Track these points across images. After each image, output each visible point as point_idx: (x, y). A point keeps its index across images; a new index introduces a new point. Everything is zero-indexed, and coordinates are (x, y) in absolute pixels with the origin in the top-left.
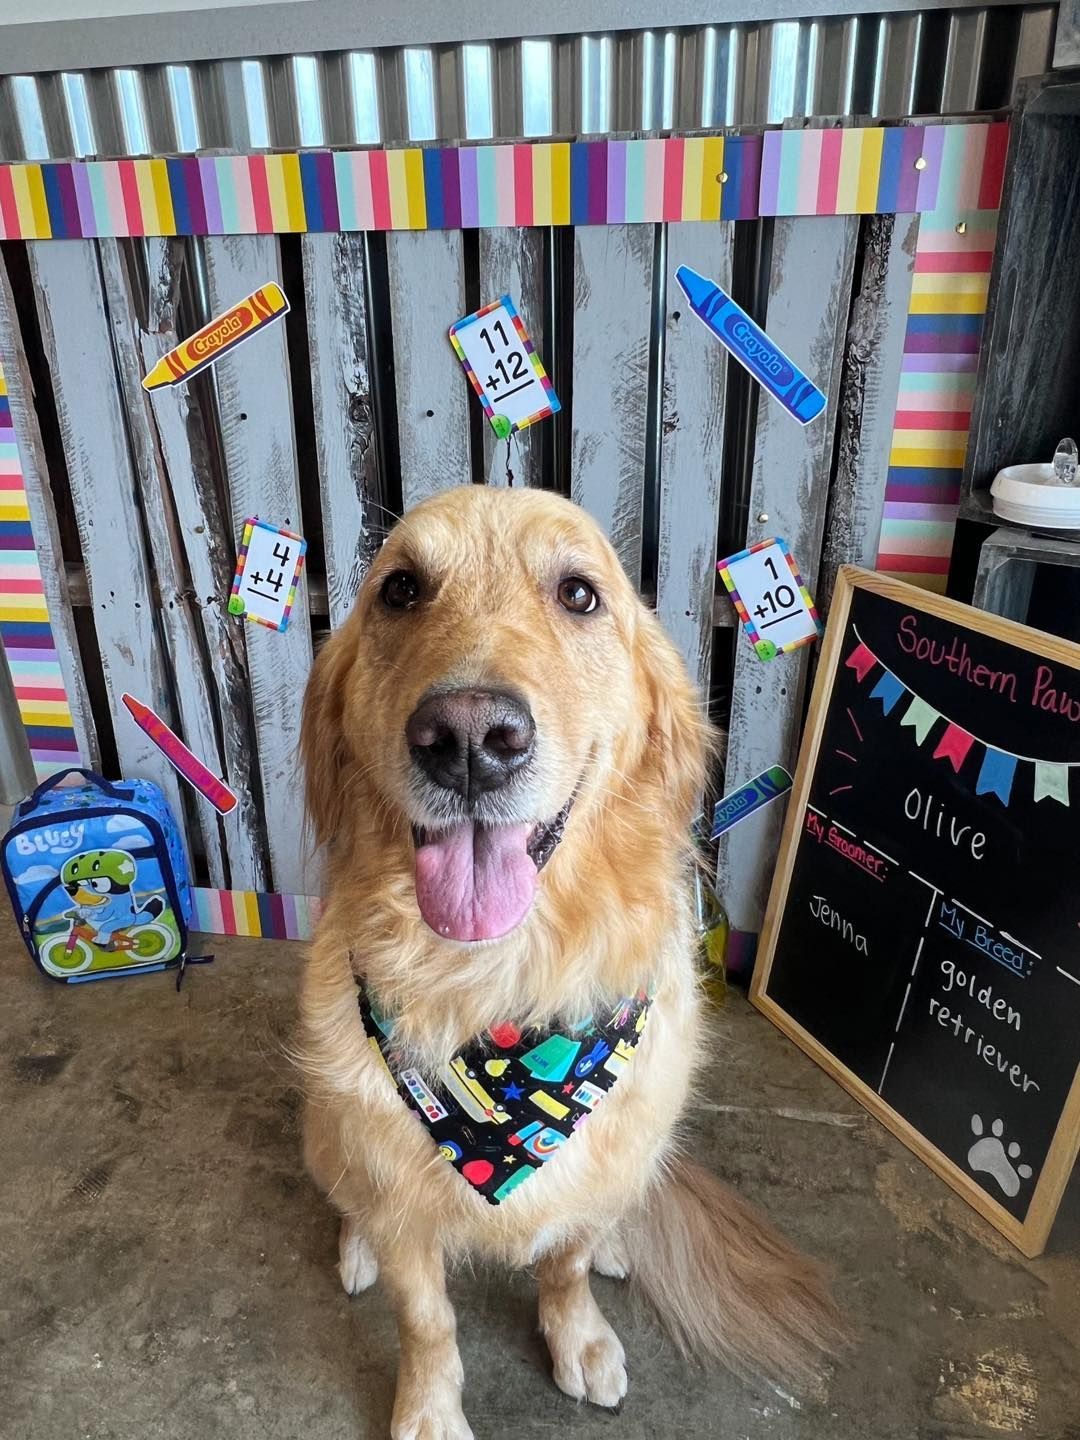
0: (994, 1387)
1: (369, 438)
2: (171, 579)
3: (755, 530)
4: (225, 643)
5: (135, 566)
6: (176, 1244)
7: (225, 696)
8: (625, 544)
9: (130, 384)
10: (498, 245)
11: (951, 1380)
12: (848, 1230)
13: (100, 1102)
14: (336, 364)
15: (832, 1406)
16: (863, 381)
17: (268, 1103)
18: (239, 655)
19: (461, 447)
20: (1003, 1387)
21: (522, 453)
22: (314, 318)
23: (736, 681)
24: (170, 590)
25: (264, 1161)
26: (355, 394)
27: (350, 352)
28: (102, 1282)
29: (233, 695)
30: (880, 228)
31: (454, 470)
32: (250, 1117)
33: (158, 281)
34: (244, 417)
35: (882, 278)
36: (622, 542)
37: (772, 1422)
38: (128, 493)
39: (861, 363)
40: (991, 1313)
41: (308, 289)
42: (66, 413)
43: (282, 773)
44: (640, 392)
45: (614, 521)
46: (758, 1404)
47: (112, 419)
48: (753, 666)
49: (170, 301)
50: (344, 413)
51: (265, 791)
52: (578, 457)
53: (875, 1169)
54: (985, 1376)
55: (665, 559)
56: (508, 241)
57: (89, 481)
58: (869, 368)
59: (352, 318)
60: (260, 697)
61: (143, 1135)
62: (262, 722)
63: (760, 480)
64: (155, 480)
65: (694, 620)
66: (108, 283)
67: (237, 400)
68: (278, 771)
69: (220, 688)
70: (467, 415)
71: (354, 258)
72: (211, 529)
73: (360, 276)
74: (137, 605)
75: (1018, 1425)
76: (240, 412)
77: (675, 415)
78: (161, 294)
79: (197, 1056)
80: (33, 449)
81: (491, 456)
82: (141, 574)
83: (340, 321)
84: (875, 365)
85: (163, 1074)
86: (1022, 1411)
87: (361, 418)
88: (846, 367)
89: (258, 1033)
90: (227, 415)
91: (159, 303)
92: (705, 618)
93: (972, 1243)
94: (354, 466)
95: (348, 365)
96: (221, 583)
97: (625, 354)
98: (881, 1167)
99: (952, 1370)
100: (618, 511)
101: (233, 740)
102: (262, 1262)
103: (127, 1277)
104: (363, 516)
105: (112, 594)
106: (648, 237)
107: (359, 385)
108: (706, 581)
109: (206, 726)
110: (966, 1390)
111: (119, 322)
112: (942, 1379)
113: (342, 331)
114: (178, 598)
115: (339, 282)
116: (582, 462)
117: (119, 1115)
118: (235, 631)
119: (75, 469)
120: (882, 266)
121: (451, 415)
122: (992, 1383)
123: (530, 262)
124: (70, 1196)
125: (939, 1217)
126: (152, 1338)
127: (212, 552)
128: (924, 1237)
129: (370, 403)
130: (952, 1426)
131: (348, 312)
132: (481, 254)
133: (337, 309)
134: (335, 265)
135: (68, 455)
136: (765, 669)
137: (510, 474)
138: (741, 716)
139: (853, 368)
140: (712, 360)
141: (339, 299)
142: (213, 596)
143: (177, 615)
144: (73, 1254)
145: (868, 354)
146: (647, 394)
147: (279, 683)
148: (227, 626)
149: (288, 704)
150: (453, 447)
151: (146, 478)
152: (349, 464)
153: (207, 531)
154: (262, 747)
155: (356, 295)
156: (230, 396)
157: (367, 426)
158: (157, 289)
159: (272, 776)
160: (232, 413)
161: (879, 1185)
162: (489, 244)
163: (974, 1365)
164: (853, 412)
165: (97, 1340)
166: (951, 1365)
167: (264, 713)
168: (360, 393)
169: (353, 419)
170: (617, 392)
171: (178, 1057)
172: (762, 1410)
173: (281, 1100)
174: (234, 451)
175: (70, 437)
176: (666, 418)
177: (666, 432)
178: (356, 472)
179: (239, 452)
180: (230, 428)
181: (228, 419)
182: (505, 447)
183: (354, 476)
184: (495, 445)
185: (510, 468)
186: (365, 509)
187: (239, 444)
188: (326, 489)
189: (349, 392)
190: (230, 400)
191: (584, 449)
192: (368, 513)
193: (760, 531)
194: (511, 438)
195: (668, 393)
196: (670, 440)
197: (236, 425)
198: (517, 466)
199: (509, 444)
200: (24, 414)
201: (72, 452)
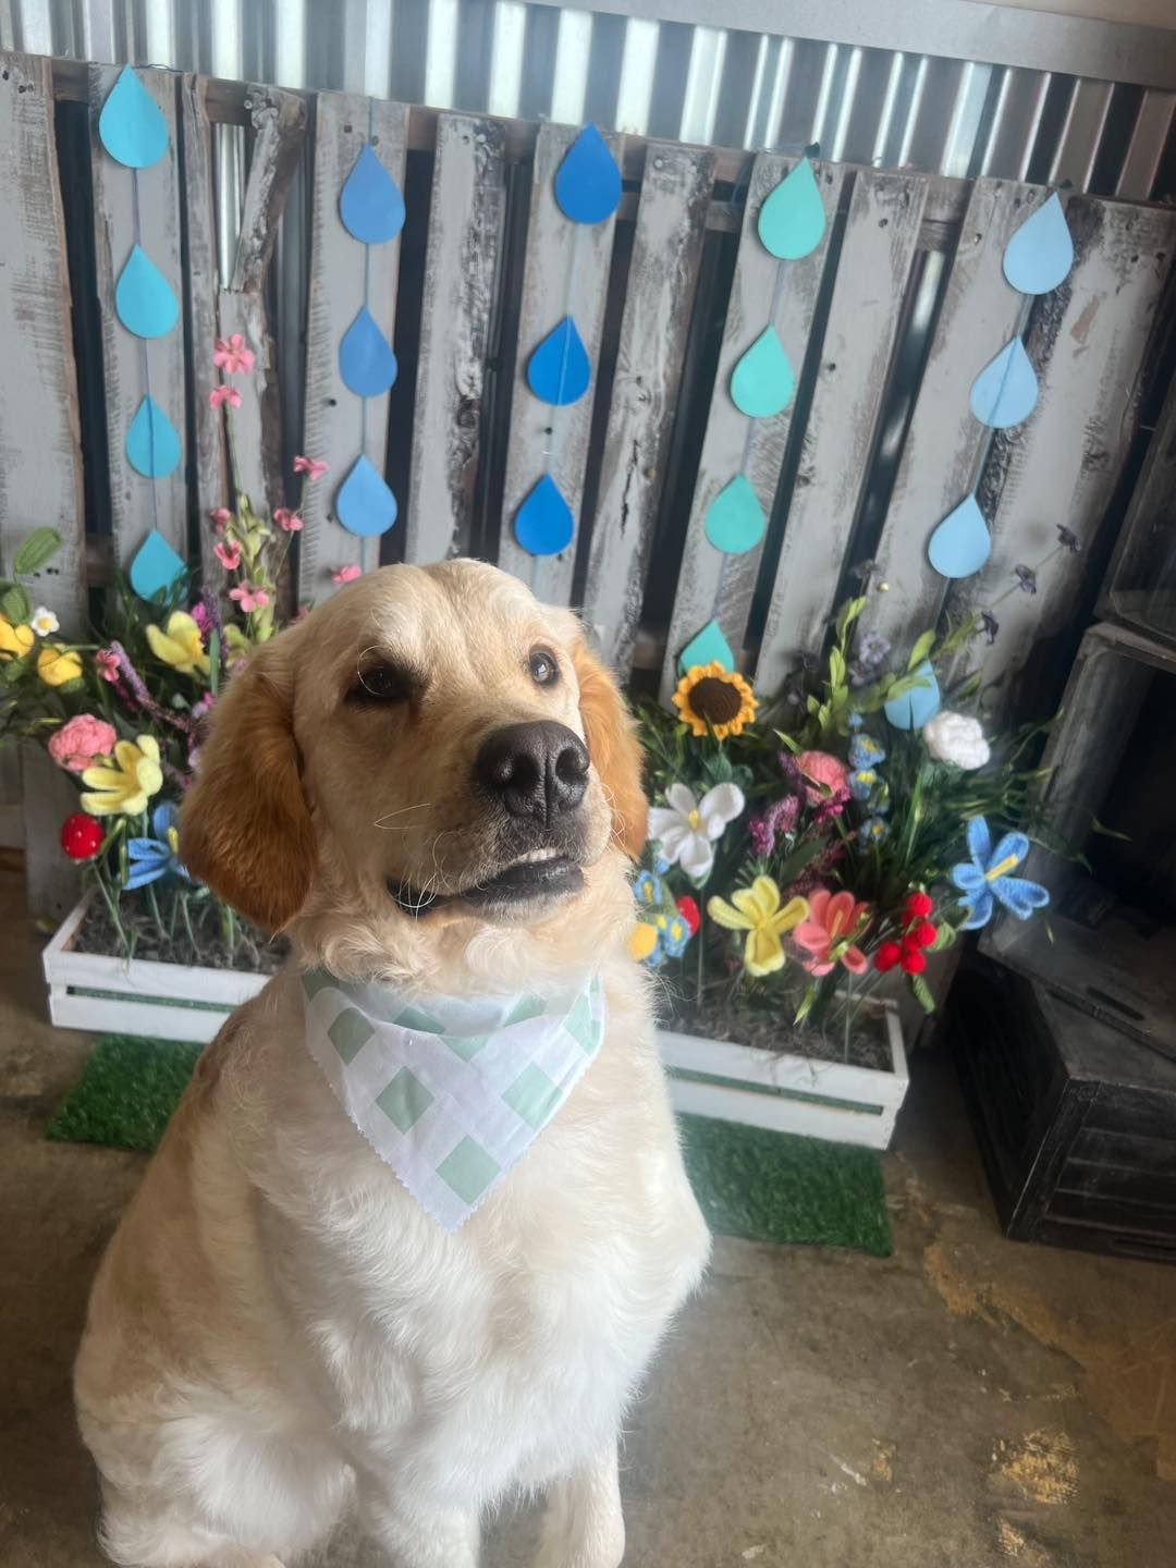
0: (1042, 1464)
1: (473, 446)
3: (872, 598)
8: (735, 597)
9: (201, 345)
10: (652, 260)
11: (1003, 1458)
12: (900, 1311)
14: (449, 360)
15: (895, 1482)
16: (1009, 462)
19: (575, 470)
20: (1049, 1464)
21: (642, 487)
22: (432, 306)
26: (466, 396)
27: (467, 348)
30: (1052, 309)
33: (251, 233)
34: (333, 402)
35: (1046, 360)
36: (733, 594)
37: (841, 1497)
39: (1009, 443)
40: (1035, 1395)
41: (430, 272)
42: (115, 367)
44: (779, 440)
45: (727, 571)
46: (825, 1479)
49: (261, 257)
50: (450, 416)
52: (701, 499)
53: (922, 1253)
54: (1033, 1454)
55: (775, 616)
56: (665, 257)
58: (1017, 450)
59: (475, 312)
63: (887, 548)
64: (215, 458)
66: (191, 226)
67: (326, 383)
70: (587, 438)
71: (487, 246)
73: (490, 265)
75: (1063, 1499)
76: (328, 397)
77: (811, 469)
78: (252, 247)
80: (67, 402)
81: (607, 485)
83: (460, 312)
84: (1023, 448)
86: (1065, 1486)
87: (470, 423)
88: (993, 445)
90: (312, 398)
91: (248, 259)
93: (1017, 1327)
94: (451, 477)
95: (463, 363)
98: (928, 1250)
99: (1003, 1448)
100: (734, 561)
104: (454, 531)
106: (815, 278)
107: (472, 386)
110: (1017, 1467)
111: (197, 273)
112: (994, 1457)
113: (461, 324)
115: (467, 270)
116: (704, 504)
119: (117, 432)
120: (1048, 348)
121: (571, 435)
122: (1039, 1461)
123: (684, 283)
125: (984, 1301)
128: (971, 1320)
129: (480, 409)
130: (1006, 1501)
131: (471, 304)
132: (633, 266)
133: (459, 299)
134: (465, 251)
135: (111, 415)
137: (625, 509)
139: (1001, 447)
140: (860, 417)
141: (463, 289)
145: (1018, 436)
146: (784, 443)
150: (567, 470)
151: (204, 455)
152: (446, 472)
155: (482, 286)
156: (319, 377)
157: (473, 432)
158: (249, 242)
160: (318, 395)
161: (927, 1267)
162: (643, 257)
163: (1023, 1444)
164: (993, 492)
166: (1002, 1443)
168: (472, 396)
169: (459, 423)
170: (754, 436)
172: (830, 1486)
174: (315, 439)
175: (117, 395)
176: (801, 472)
177: (799, 486)
178: (454, 482)
179: (320, 440)
180: (313, 413)
181: (313, 402)
182: (625, 478)
183: (451, 486)
184: (614, 473)
185: (628, 501)
186: (458, 523)
187: (321, 433)
188: (417, 496)
189: (460, 393)
190: (317, 381)
191: (709, 492)
192: (461, 530)
193: (878, 600)
194: (632, 469)
195: (808, 445)
196: (801, 494)
197: (322, 409)
198: (635, 500)
199: (629, 476)
200: (62, 360)
201: (116, 412)
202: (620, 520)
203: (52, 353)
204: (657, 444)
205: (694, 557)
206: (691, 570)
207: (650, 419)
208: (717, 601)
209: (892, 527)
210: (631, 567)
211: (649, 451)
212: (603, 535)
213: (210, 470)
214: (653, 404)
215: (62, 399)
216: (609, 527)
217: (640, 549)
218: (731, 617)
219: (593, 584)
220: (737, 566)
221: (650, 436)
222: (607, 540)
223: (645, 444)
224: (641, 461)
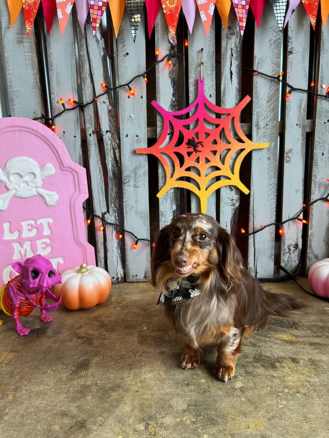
1: (176, 62)
2: (91, 123)
3: (320, 91)
4: (112, 151)
5: (76, 119)
6: (139, 385)
7: (110, 174)
13: (71, 340)
14: (165, 33)
17: (153, 331)
18: (117, 155)
19: (212, 64)
21: (236, 64)
23: (315, 151)
24: (90, 128)
25: (163, 349)
26: (172, 44)
28: (106, 405)
29: (114, 173)
31: (209, 73)
32: (148, 336)
34: (127, 54)
36: (272, 98)
38: (75, 88)
42: (51, 56)
43: (133, 207)
44: (279, 41)
45: (269, 91)
47: (71, 57)
48: (321, 145)
50: (167, 52)
51: (125, 216)
52: (256, 66)
55: (289, 104)
57: (59, 83)
60: (126, 173)
61: (99, 349)
62: (126, 185)
63: (322, 72)
64: (88, 80)
65: (300, 127)
67: (125, 48)
68: (131, 206)
69: (109, 170)
70: (215, 51)
72: (109, 102)
74: (75, 137)
76: (126, 53)
77: (292, 48)
79: (110, 321)
80: (35, 71)
81: (224, 66)
82: (78, 123)
85: (97, 328)
89: (134, 311)
90: (120, 55)
92: (303, 127)
94: (170, 74)
96: (112, 125)
97: (273, 27)
100: (271, 87)
101: (113, 193)
102: (188, 385)
103: (119, 401)
104: (173, 93)
105: (64, 132)
107: (174, 41)
108: (304, 111)
109: (101, 188)
114: (93, 132)
116: (258, 68)
117: (83, 343)
118: (116, 146)
119: (53, 79)
121: (209, 51)
124: (71, 374)
126: (148, 424)
127: (109, 111)
129: (177, 48)
136: (325, 145)
137: (231, 73)
138: (317, 165)
140: (305, 28)
142: (108, 130)
143: (92, 140)
144: (84, 396)
147: (134, 167)
148: (113, 143)
149: (137, 176)
150: (209, 64)
151: (84, 81)
152: (168, 72)
153: (108, 103)
154: (125, 196)
156: (121, 47)
159: (128, 208)
160: (122, 53)
165: (117, 429)
167: (127, 181)
168: (174, 44)
170: (270, 41)
171: (102, 322)
173: (158, 329)
174: (122, 69)
175: (52, 66)
176: (288, 50)
177: (289, 55)
178: (171, 75)
179: (124, 69)
180: (121, 60)
181: (120, 56)
182: (230, 62)
183: (170, 77)
184: (226, 62)
185: (232, 70)
186: (174, 90)
187: (124, 66)
188: (159, 83)
189: (170, 43)
190: (121, 48)
191: (258, 63)
192: (175, 92)
193: (322, 91)
194: (232, 58)
195: (289, 40)
196: (290, 57)
197: (124, 57)
198: (234, 70)
199: (231, 61)
200: (33, 56)
201: (52, 72)
202: (230, 78)
203: (30, 54)
204: (239, 48)
205: (257, 87)
206: (256, 92)
207: (235, 40)
208: (268, 102)
209: (322, 64)
210: (236, 94)
211: (237, 51)
212: (225, 84)
213: (86, 86)
214: (235, 35)
215: (33, 70)
216: (226, 81)
217: (238, 87)
218: (273, 107)
219: (224, 103)
220: (272, 88)
221: (236, 46)
222: (226, 85)
223: (235, 49)
224: (234, 55)
